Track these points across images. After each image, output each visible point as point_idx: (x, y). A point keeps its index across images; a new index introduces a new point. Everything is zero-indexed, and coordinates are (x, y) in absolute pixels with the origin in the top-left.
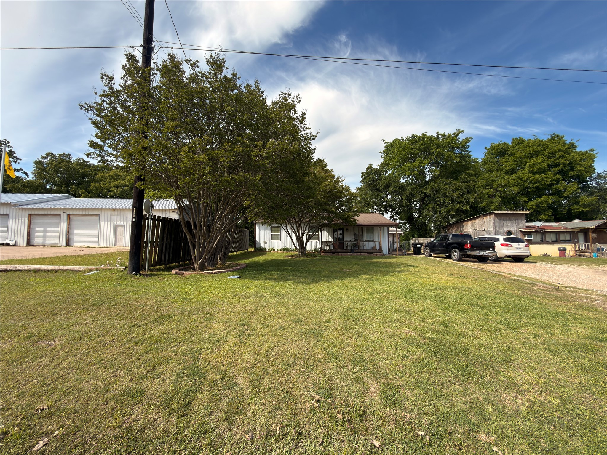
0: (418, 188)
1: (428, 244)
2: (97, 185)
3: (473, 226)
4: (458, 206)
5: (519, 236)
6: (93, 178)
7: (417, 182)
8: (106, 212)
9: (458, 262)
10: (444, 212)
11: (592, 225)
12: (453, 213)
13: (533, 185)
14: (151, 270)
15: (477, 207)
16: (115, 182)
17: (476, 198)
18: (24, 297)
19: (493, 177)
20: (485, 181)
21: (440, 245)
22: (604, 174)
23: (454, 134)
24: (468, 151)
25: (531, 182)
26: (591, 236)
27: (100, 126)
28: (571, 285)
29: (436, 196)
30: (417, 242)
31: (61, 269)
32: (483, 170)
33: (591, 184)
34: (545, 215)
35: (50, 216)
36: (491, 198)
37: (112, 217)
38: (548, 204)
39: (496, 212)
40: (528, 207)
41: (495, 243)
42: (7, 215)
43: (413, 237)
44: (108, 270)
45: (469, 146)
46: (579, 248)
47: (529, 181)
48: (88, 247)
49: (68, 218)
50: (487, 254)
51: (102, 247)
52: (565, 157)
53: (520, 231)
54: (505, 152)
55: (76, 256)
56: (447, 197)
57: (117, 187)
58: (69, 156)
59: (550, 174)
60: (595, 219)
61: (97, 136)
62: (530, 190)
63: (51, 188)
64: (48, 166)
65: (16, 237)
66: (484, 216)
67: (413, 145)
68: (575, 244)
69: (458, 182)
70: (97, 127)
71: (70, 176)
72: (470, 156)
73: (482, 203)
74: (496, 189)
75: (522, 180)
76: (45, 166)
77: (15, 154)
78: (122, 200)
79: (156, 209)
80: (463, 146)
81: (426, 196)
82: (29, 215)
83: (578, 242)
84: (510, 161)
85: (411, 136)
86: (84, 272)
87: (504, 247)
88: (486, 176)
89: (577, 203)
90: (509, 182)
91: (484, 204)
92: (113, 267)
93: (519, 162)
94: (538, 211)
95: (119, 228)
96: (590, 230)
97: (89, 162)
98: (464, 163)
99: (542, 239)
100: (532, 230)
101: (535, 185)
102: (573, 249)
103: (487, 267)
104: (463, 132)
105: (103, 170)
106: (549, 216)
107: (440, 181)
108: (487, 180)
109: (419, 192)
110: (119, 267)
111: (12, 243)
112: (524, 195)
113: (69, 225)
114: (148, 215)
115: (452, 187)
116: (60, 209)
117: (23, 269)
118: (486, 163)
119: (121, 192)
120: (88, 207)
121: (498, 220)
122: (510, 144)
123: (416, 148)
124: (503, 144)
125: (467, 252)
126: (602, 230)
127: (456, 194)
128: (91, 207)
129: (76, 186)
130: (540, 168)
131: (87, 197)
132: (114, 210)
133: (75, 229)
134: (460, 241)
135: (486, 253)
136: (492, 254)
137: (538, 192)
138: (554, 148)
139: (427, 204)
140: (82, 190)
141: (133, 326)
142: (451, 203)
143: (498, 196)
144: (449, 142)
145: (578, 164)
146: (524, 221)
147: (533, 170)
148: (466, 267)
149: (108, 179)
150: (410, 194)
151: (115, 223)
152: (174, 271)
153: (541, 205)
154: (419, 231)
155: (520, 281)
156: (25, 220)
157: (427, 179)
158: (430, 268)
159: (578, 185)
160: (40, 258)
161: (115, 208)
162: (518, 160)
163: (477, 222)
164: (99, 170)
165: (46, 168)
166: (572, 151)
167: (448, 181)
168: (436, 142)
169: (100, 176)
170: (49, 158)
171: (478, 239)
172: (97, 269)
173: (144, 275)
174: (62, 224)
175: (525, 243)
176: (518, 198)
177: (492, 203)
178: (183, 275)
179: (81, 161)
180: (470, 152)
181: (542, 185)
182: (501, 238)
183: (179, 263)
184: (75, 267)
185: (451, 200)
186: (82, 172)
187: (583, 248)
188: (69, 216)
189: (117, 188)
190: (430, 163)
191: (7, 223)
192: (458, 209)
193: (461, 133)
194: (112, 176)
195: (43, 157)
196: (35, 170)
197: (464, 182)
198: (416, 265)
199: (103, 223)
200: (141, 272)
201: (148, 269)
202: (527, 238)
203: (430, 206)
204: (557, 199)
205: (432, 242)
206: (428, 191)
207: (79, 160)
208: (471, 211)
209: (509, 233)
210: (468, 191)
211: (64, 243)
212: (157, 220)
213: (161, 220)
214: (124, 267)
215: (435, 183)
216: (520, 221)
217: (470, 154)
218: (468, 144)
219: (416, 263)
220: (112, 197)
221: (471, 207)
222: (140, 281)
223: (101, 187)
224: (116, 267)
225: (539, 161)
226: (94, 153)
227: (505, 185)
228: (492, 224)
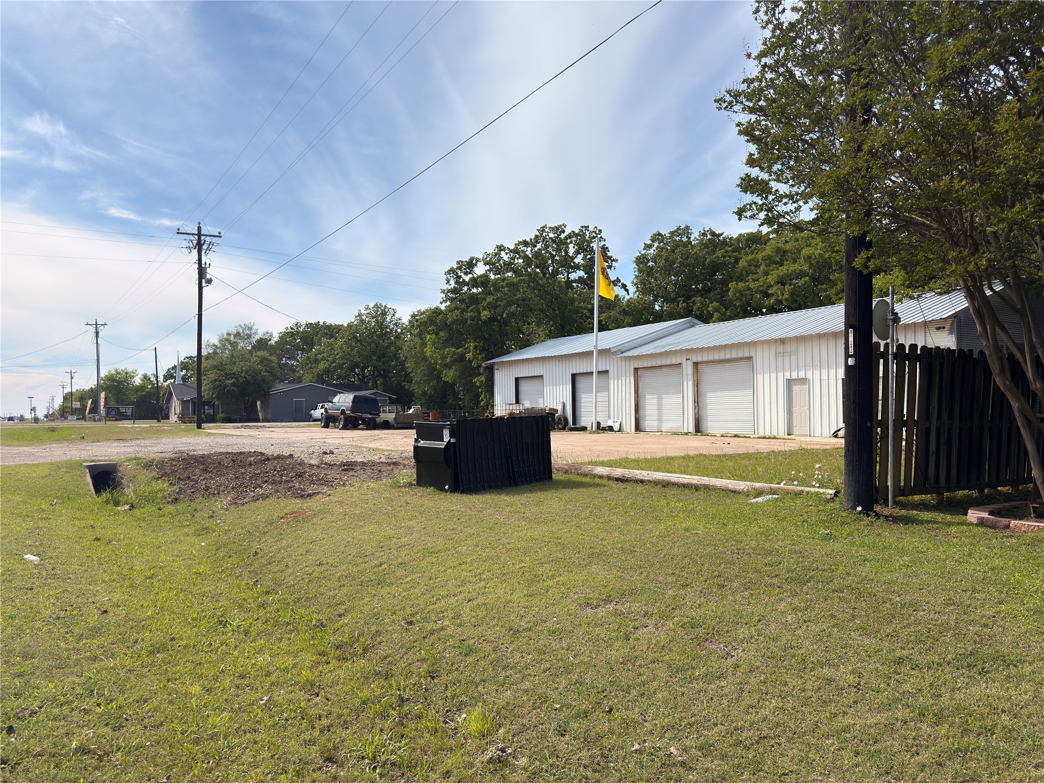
2: (741, 285)
6: (732, 271)
8: (766, 348)
14: (903, 506)
16: (778, 269)
18: (662, 537)
27: (757, 133)
31: (704, 485)
35: (665, 369)
37: (780, 360)
42: (607, 372)
44: (798, 494)
48: (736, 436)
49: (695, 371)
51: (765, 438)
55: (719, 456)
57: (782, 282)
58: (686, 231)
61: (751, 162)
63: (662, 310)
64: (655, 262)
65: (620, 416)
70: (754, 139)
71: (692, 277)
76: (650, 264)
77: (609, 251)
78: (798, 313)
79: (905, 325)
82: (635, 369)
86: (747, 494)
92: (807, 489)
95: (796, 388)
97: (722, 234)
105: (750, 247)
110: (822, 491)
111: (616, 428)
113: (697, 385)
114: (882, 343)
116: (681, 351)
117: (646, 478)
119: (792, 294)
120: (730, 342)
128: (735, 341)
129: (702, 296)
131: (724, 318)
132: (783, 341)
133: (709, 395)
140: (714, 303)
141: (900, 661)
149: (762, 267)
151: (788, 376)
152: (973, 515)
156: (630, 379)
160: (663, 459)
161: (783, 336)
164: (743, 248)
165: (652, 268)
169: (745, 264)
170: (656, 244)
172: (773, 492)
173: (886, 517)
174: (685, 383)
178: (1008, 533)
179: (709, 237)
183: (981, 491)
184: (728, 481)
186: (712, 261)
188: (696, 364)
189: (784, 284)
191: (608, 390)
194: (769, 257)
195: (648, 247)
196: (637, 277)
199: (760, 377)
200: (877, 508)
201: (895, 503)
207: (704, 234)
211: (691, 428)
212: (907, 357)
213: (919, 358)
214: (832, 492)
220: (773, 310)
222: (879, 535)
223: (749, 289)
224: (812, 490)
226: (750, 205)
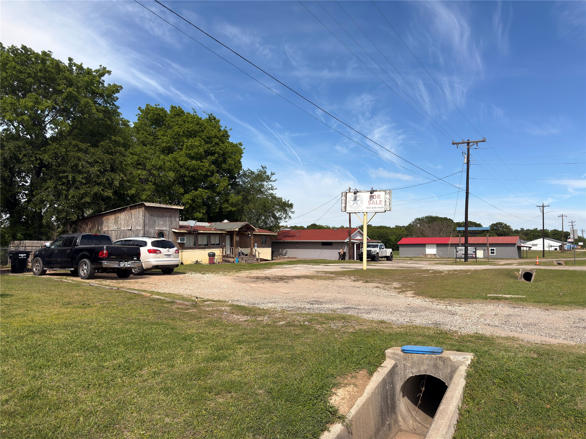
0: (29, 147)
1: (40, 251)
3: (116, 222)
4: (96, 189)
5: (171, 239)
7: (28, 136)
9: (88, 281)
10: (73, 197)
11: (236, 226)
12: (88, 199)
13: (189, 173)
15: (124, 194)
17: (123, 180)
19: (146, 152)
20: (136, 158)
21: (61, 253)
22: (248, 172)
23: (97, 71)
24: (115, 106)
25: (187, 169)
26: (236, 238)
28: (211, 298)
29: (62, 168)
30: (22, 249)
32: (135, 140)
33: (238, 182)
34: (200, 212)
36: (142, 183)
38: (203, 199)
39: (147, 204)
40: (184, 201)
41: (141, 248)
43: (15, 238)
45: (117, 99)
46: (226, 253)
47: (186, 167)
50: (129, 266)
52: (220, 146)
53: (173, 231)
54: (163, 122)
56: (80, 172)
59: (206, 163)
60: (240, 221)
62: (186, 179)
66: (132, 208)
67: (22, 65)
68: (223, 248)
69: (98, 151)
72: (118, 114)
73: (130, 189)
74: (149, 171)
75: (179, 165)
80: (109, 96)
81: (42, 165)
83: (225, 246)
84: (167, 136)
85: (19, 47)
87: (151, 254)
88: (138, 149)
89: (227, 201)
90: (164, 163)
91: (133, 191)
93: (177, 140)
94: (193, 207)
96: (235, 232)
98: (109, 122)
99: (195, 242)
100: (185, 231)
101: (191, 173)
102: (221, 254)
103: (128, 285)
104: (109, 72)
106: (203, 214)
107: (70, 144)
108: (139, 155)
109: (31, 156)
112: (180, 184)
115: (88, 158)
118: (139, 131)
121: (148, 215)
122: (169, 112)
123: (29, 74)
124: (160, 109)
125: (101, 263)
126: (243, 232)
127: (94, 170)
130: (197, 153)
134: (93, 246)
135: (127, 264)
136: (135, 265)
137: (194, 183)
138: (211, 132)
139: (44, 180)
142: (85, 184)
143: (151, 182)
144: (87, 82)
145: (230, 157)
146: (178, 219)
147: (190, 153)
148: (97, 288)
150: (11, 157)
153: (196, 200)
154: (27, 228)
155: (161, 300)
157: (48, 135)
158: (35, 295)
159: (229, 181)
162: (175, 137)
163: (123, 216)
166: (226, 141)
167: (83, 146)
168: (67, 74)
171: (120, 243)
175: (176, 248)
176: (173, 187)
177: (144, 190)
180: (118, 108)
181: (198, 174)
182: (149, 241)
185: (86, 178)
187: (229, 253)
190: (54, 108)
192: (95, 194)
193: (107, 74)
197: (108, 153)
198: (8, 293)
202: (179, 242)
203: (50, 183)
204: (212, 194)
205: (47, 249)
206: (46, 158)
208: (115, 199)
209: (161, 234)
210: (112, 167)
215: (60, 145)
216: (173, 219)
217: (119, 110)
218: (116, 95)
219: (11, 289)
221: (115, 193)
225: (196, 143)
227: (160, 168)
228: (141, 221)
